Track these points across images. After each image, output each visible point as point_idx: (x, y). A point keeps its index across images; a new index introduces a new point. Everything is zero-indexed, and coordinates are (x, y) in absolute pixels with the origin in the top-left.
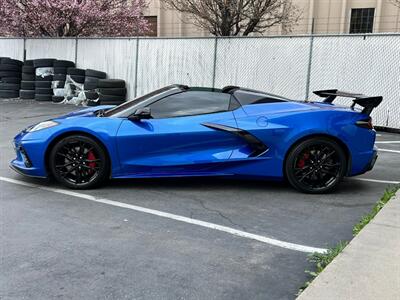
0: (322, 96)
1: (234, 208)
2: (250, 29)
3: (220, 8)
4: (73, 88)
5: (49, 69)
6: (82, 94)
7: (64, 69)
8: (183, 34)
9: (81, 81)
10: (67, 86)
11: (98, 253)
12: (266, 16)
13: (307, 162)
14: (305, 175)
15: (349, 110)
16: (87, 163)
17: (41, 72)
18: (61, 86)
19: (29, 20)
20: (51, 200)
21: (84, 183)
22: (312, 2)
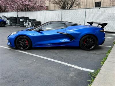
0: (89, 23)
1: (65, 55)
2: (70, 7)
3: (63, 2)
4: (28, 23)
5: (23, 19)
6: (30, 25)
7: (26, 19)
8: (55, 9)
9: (30, 22)
10: (27, 23)
11: (24, 72)
12: (74, 4)
13: (86, 42)
14: (85, 45)
15: (97, 27)
16: (26, 43)
17: (21, 20)
18: (26, 23)
19: (18, 7)
20: (16, 54)
21: (25, 49)
22: (85, 0)
